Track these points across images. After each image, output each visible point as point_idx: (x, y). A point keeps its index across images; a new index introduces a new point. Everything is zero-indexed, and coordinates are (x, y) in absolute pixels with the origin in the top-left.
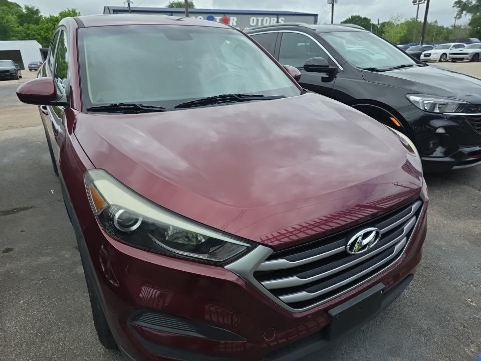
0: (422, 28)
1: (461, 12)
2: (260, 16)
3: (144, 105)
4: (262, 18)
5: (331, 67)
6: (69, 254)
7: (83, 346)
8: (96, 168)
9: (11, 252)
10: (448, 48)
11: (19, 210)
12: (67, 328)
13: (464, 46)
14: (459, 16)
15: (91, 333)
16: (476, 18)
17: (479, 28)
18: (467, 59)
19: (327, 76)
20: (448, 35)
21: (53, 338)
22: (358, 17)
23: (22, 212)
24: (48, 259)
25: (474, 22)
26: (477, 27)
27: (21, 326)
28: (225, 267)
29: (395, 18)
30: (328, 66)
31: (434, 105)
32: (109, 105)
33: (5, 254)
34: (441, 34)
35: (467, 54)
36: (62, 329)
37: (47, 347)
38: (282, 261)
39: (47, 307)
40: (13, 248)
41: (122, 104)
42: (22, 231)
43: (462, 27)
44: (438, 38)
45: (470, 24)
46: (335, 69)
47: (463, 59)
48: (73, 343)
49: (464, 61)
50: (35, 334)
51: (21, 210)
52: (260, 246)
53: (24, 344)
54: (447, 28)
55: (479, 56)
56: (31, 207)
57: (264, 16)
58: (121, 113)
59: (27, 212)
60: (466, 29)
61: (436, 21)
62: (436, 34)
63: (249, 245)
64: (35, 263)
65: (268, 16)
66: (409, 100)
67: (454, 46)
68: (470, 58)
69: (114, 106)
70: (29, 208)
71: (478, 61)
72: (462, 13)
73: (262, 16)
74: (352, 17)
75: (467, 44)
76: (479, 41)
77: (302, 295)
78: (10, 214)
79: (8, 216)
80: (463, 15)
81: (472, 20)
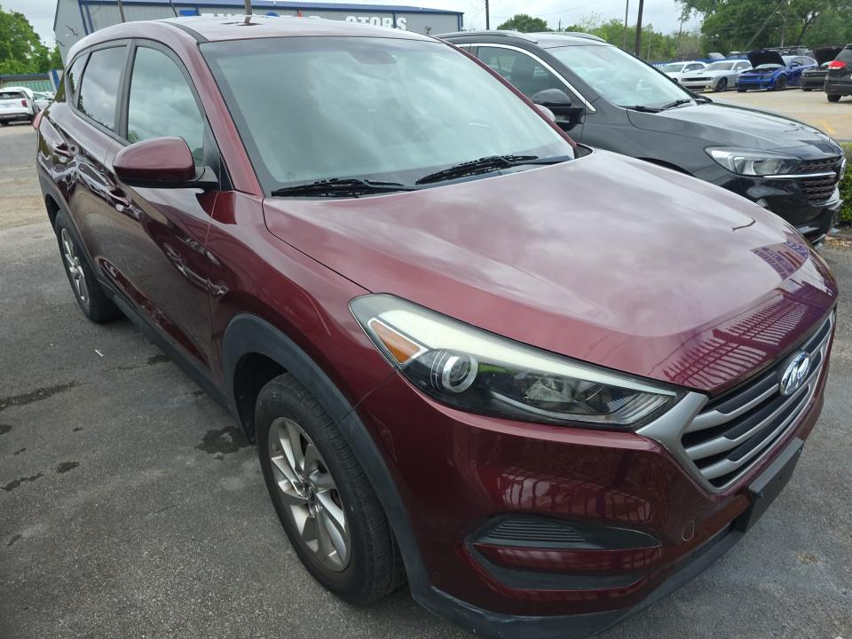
0: (635, 37)
1: (688, 9)
2: (363, 14)
3: (370, 181)
4: (367, 18)
5: (574, 106)
6: (193, 460)
7: (301, 609)
8: (372, 293)
9: (76, 469)
10: (679, 70)
11: (48, 392)
12: (257, 585)
13: (703, 67)
14: (685, 17)
15: (303, 586)
16: (711, 20)
17: (717, 35)
18: (710, 87)
19: (568, 122)
20: (669, 47)
21: (239, 604)
22: (526, 17)
23: (57, 396)
24: (157, 473)
25: (709, 26)
26: (714, 34)
27: (168, 595)
28: (637, 432)
29: (588, 20)
30: (570, 105)
31: (743, 164)
32: (313, 183)
33: (65, 474)
34: (658, 46)
35: (709, 79)
36: (248, 587)
37: (236, 622)
38: (714, 413)
39: (199, 554)
40: (77, 461)
41: (334, 181)
42: (77, 429)
43: (689, 35)
44: (655, 53)
45: (703, 30)
46: (581, 110)
47: (704, 87)
48: (280, 608)
49: (705, 90)
50: (200, 603)
51: (53, 393)
52: (691, 394)
53: (189, 624)
54: (668, 37)
55: (726, 82)
56: (72, 385)
57: (371, 14)
58: (327, 196)
59: (66, 395)
60: (696, 37)
61: (650, 25)
62: (651, 47)
63: (673, 394)
64: (135, 484)
65: (379, 14)
66: (711, 157)
67: (688, 67)
68: (714, 86)
69: (320, 185)
70: (67, 386)
71: (725, 91)
72: (690, 12)
73: (366, 14)
74: (516, 17)
75: (707, 62)
76: (724, 58)
77: (724, 465)
78: (31, 401)
79: (34, 406)
80: (691, 15)
81: (705, 23)
